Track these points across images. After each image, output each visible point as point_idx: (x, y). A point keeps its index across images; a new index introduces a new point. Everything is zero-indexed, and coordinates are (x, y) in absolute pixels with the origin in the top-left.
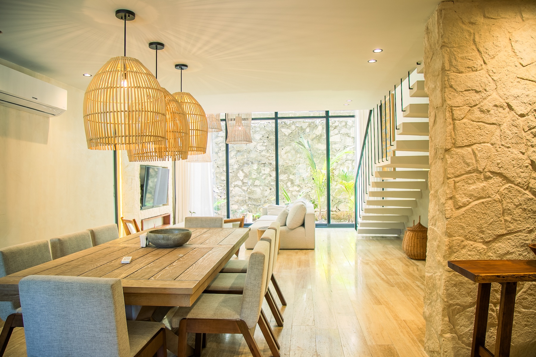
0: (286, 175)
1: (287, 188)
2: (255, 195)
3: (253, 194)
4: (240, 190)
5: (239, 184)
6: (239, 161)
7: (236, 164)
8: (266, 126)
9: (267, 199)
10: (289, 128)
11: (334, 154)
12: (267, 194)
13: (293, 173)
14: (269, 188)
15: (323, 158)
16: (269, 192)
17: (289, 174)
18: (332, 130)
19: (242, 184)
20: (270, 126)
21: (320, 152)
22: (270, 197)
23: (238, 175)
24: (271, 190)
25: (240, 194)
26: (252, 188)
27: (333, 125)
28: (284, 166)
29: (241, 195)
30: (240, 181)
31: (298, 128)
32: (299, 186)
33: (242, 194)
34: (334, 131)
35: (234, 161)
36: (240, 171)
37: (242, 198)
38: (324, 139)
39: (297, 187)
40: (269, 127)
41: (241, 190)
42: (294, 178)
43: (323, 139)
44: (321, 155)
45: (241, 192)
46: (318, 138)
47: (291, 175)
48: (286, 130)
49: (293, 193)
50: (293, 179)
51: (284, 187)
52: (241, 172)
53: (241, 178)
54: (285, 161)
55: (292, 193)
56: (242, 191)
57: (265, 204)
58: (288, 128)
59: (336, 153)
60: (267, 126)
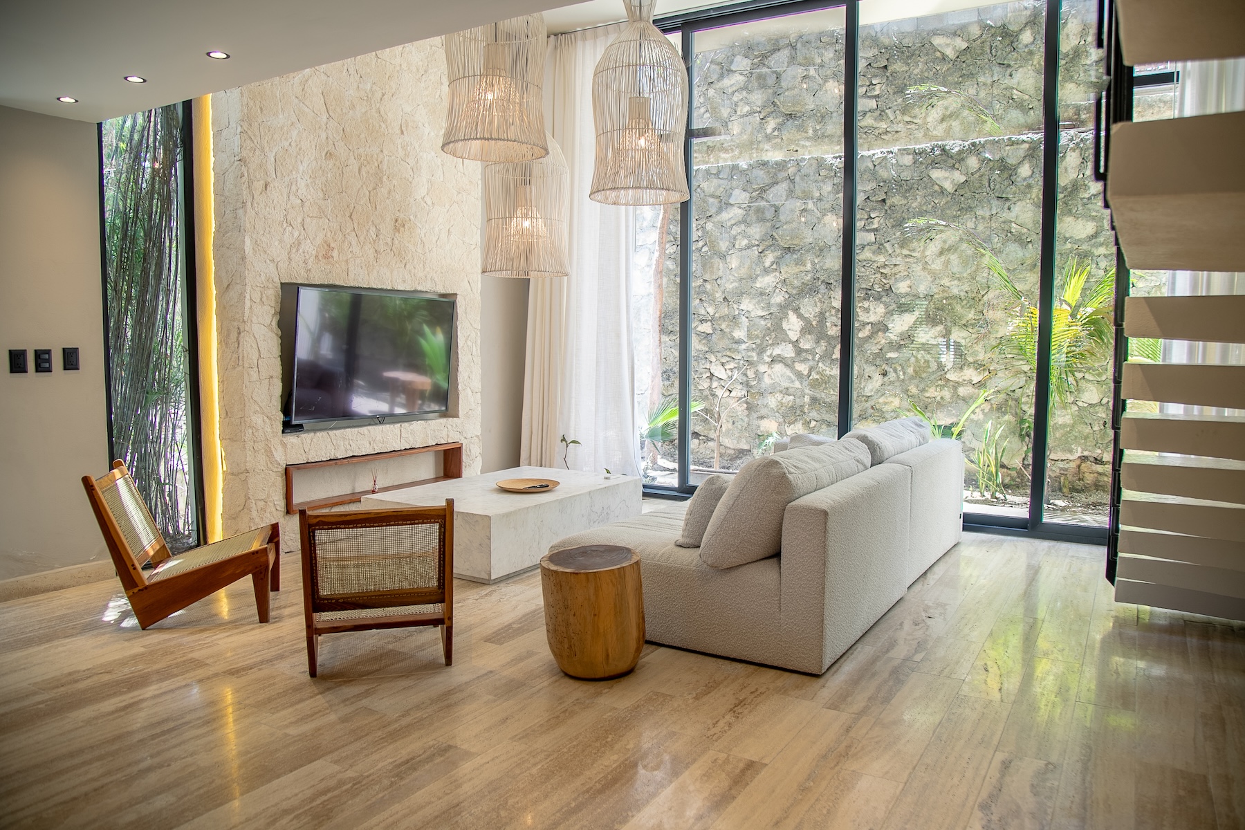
0: (940, 328)
1: (939, 374)
2: (832, 393)
3: (826, 388)
4: (788, 372)
5: (786, 355)
6: (787, 280)
7: (777, 291)
8: (879, 164)
9: (868, 405)
10: (956, 166)
12: (872, 390)
13: (964, 322)
14: (878, 370)
16: (879, 383)
17: (949, 324)
19: (793, 355)
20: (894, 161)
21: (1068, 246)
22: (881, 400)
23: (785, 326)
24: (886, 378)
25: (785, 384)
26: (824, 368)
28: (935, 296)
29: (790, 390)
30: (791, 345)
31: (991, 164)
32: (979, 366)
33: (791, 385)
35: (773, 279)
36: (791, 313)
37: (792, 397)
38: (1085, 200)
39: (975, 372)
40: (889, 165)
41: (791, 375)
42: (968, 340)
43: (1082, 199)
45: (790, 378)
47: (957, 328)
48: (947, 174)
49: (962, 391)
50: (963, 342)
51: (929, 367)
52: (792, 316)
53: (793, 336)
54: (938, 281)
55: (955, 388)
56: (793, 377)
57: (863, 421)
58: (954, 165)
60: (883, 164)
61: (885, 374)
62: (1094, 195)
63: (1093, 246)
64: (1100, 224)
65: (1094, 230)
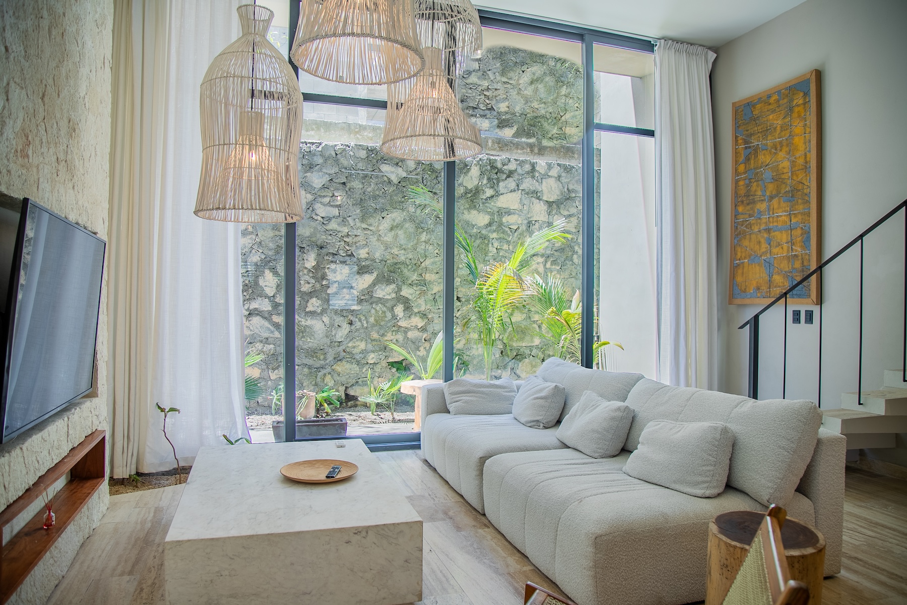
0: (393, 286)
1: (393, 322)
2: (309, 340)
3: (303, 337)
4: (267, 324)
5: (265, 309)
6: (263, 243)
7: (253, 251)
8: (340, 153)
9: (341, 348)
10: (400, 164)
11: (506, 237)
12: (342, 337)
13: (410, 282)
14: (346, 320)
15: (481, 246)
16: (348, 330)
17: (400, 283)
18: (503, 180)
19: (270, 309)
20: (351, 153)
21: (475, 230)
22: (350, 345)
23: (261, 282)
24: (353, 327)
25: (266, 335)
26: (300, 319)
27: (505, 167)
28: (388, 262)
29: (269, 340)
30: (267, 300)
31: (424, 166)
32: (424, 315)
33: (271, 335)
34: (506, 182)
35: (250, 241)
36: (267, 272)
37: (272, 346)
38: (484, 201)
39: (420, 320)
40: (348, 155)
41: (269, 326)
42: (413, 296)
43: (482, 199)
44: (476, 239)
45: (269, 329)
46: (470, 195)
47: (406, 286)
48: (393, 169)
49: (410, 335)
50: (410, 297)
51: (386, 317)
52: (268, 274)
53: (270, 292)
54: (389, 250)
55: (406, 332)
56: (272, 328)
57: (339, 363)
58: (397, 164)
59: (511, 237)
60: (343, 154)
61: (351, 323)
62: (489, 198)
63: (489, 231)
64: (493, 217)
65: (488, 221)
